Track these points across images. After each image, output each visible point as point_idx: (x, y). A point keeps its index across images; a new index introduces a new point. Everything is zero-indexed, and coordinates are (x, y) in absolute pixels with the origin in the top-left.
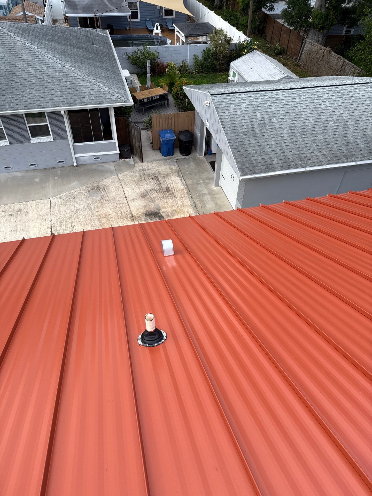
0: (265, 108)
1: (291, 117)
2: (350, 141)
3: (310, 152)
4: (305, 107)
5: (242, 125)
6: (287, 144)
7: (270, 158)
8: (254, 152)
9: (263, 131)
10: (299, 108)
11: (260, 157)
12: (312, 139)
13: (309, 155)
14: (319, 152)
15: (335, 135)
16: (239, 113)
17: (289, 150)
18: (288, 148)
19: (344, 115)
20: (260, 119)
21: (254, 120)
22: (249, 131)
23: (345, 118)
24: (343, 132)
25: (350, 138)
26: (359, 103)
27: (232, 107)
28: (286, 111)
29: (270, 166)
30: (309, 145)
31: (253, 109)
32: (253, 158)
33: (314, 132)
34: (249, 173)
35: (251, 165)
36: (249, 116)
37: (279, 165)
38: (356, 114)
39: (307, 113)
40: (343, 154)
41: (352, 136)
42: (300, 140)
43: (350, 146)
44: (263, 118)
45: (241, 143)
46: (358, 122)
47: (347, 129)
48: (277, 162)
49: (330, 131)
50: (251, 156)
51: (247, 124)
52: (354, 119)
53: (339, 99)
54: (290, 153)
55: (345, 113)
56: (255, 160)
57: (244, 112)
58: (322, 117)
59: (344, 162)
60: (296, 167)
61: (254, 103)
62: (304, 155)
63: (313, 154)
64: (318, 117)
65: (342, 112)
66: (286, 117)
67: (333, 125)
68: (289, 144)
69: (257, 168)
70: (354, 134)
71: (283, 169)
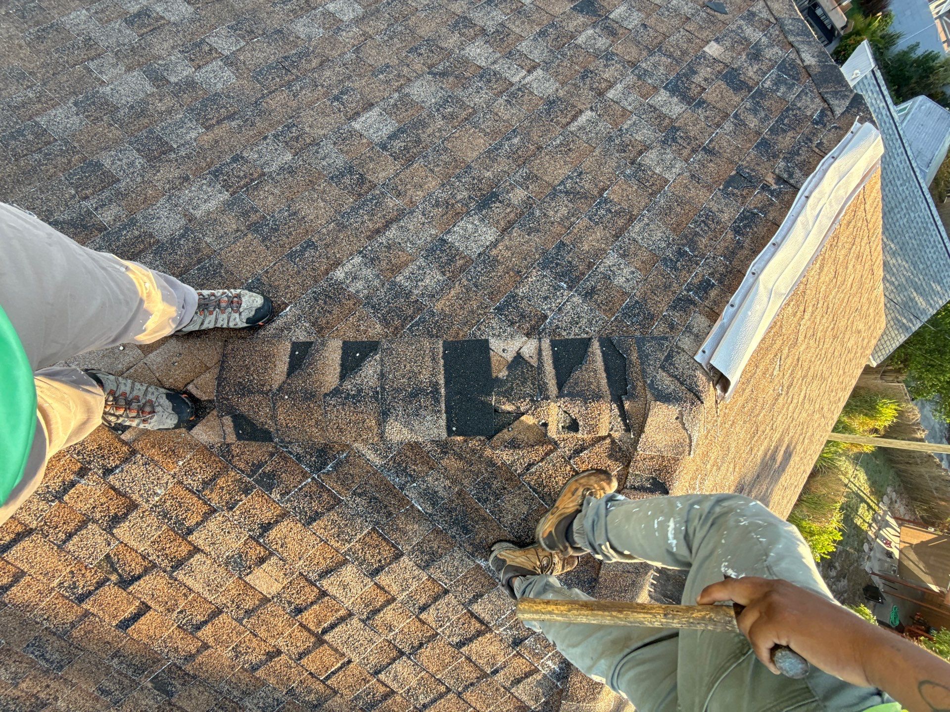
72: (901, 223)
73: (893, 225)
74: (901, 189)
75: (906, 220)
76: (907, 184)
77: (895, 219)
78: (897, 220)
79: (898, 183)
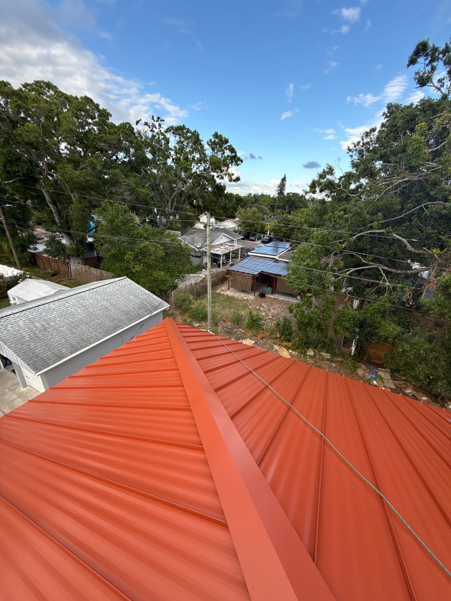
0: (41, 318)
1: (66, 317)
2: (115, 318)
3: (89, 334)
4: (75, 308)
5: (24, 336)
6: (69, 336)
7: (58, 350)
8: (43, 351)
9: (45, 334)
10: (71, 309)
11: (49, 353)
12: (87, 325)
13: (89, 337)
14: (96, 332)
15: (103, 318)
16: (18, 328)
17: (72, 339)
18: (71, 338)
19: (105, 304)
20: (40, 327)
21: (35, 329)
22: (32, 338)
23: (106, 306)
24: (108, 315)
25: (114, 316)
26: (111, 295)
27: (10, 326)
28: (61, 315)
29: (61, 356)
30: (87, 330)
31: (31, 321)
32: (43, 356)
33: (88, 321)
34: (43, 368)
35: (44, 361)
36: (28, 328)
37: (68, 352)
38: (112, 301)
39: (78, 311)
40: (113, 327)
41: (115, 315)
42: (79, 329)
43: (116, 321)
44: (42, 325)
45: (28, 349)
46: (115, 306)
47: (110, 312)
48: (65, 351)
49: (99, 316)
50: (41, 355)
51: (29, 334)
52: (112, 304)
53: (97, 296)
54: (74, 341)
55: (105, 303)
56: (45, 356)
57: (22, 327)
58: (90, 310)
59: (115, 332)
60: (82, 348)
61: (30, 317)
62: (86, 338)
63: (92, 335)
64: (87, 311)
65: (102, 303)
66: (62, 318)
67: (100, 312)
68: (71, 335)
69: (49, 361)
70: (115, 313)
71: (72, 353)
72: (92, 302)
73: (93, 305)
74: (71, 303)
75: (90, 300)
76: (69, 301)
77: (89, 304)
78: (90, 303)
79: (67, 304)
